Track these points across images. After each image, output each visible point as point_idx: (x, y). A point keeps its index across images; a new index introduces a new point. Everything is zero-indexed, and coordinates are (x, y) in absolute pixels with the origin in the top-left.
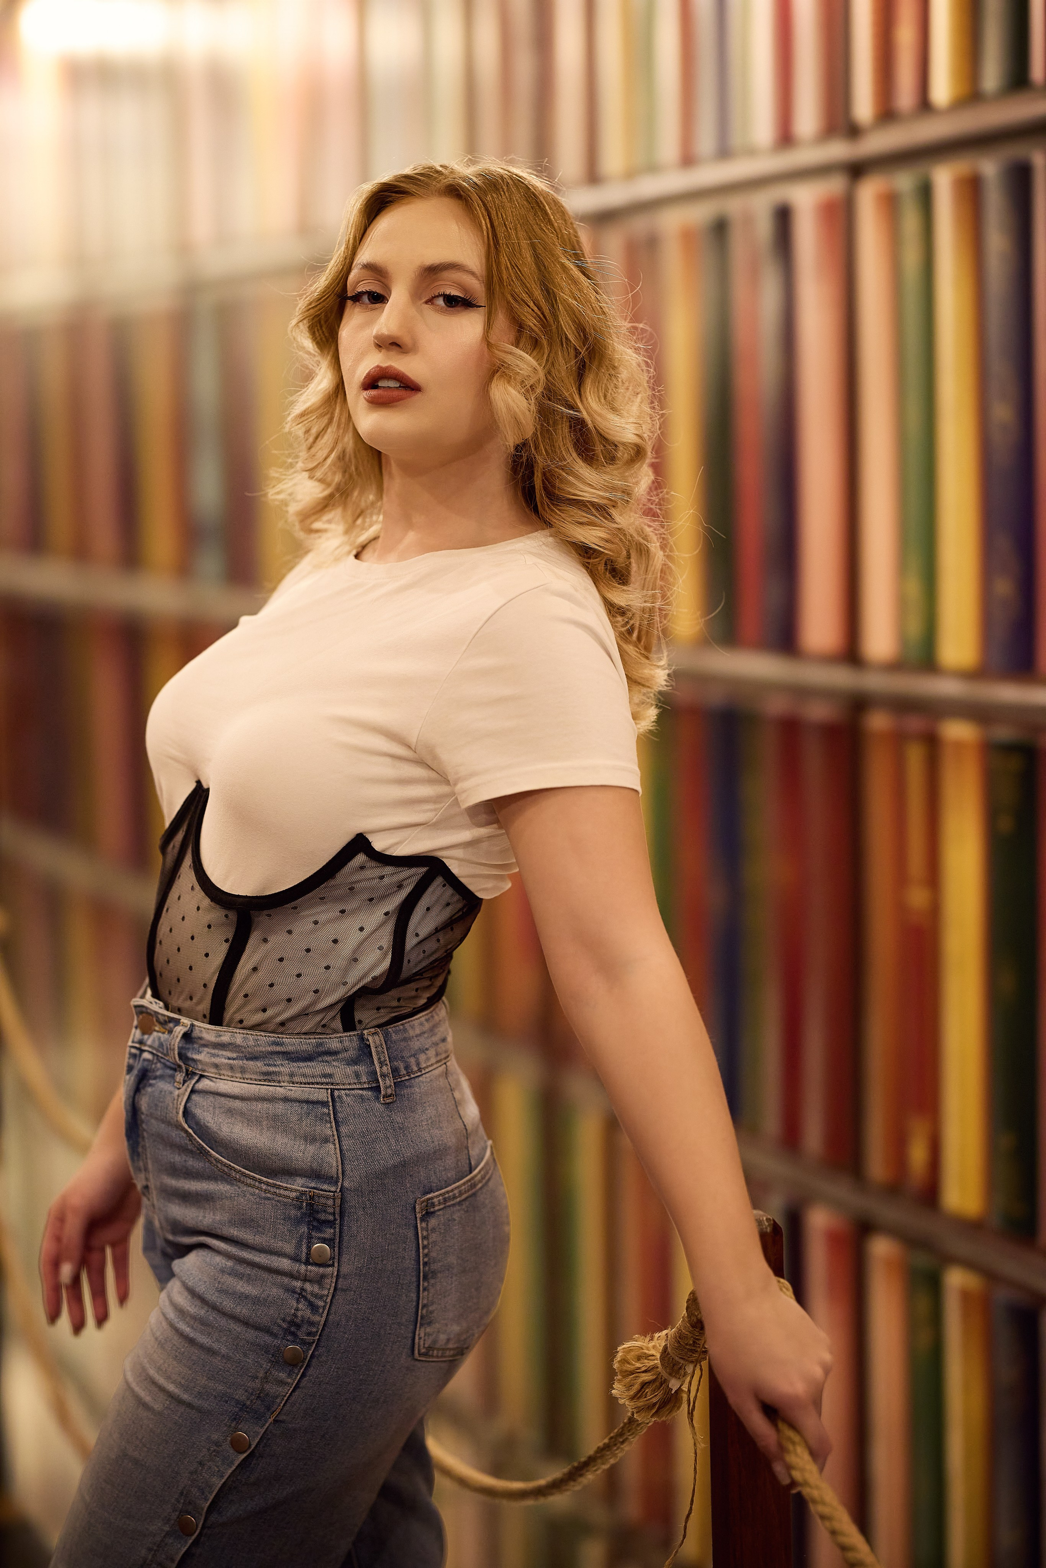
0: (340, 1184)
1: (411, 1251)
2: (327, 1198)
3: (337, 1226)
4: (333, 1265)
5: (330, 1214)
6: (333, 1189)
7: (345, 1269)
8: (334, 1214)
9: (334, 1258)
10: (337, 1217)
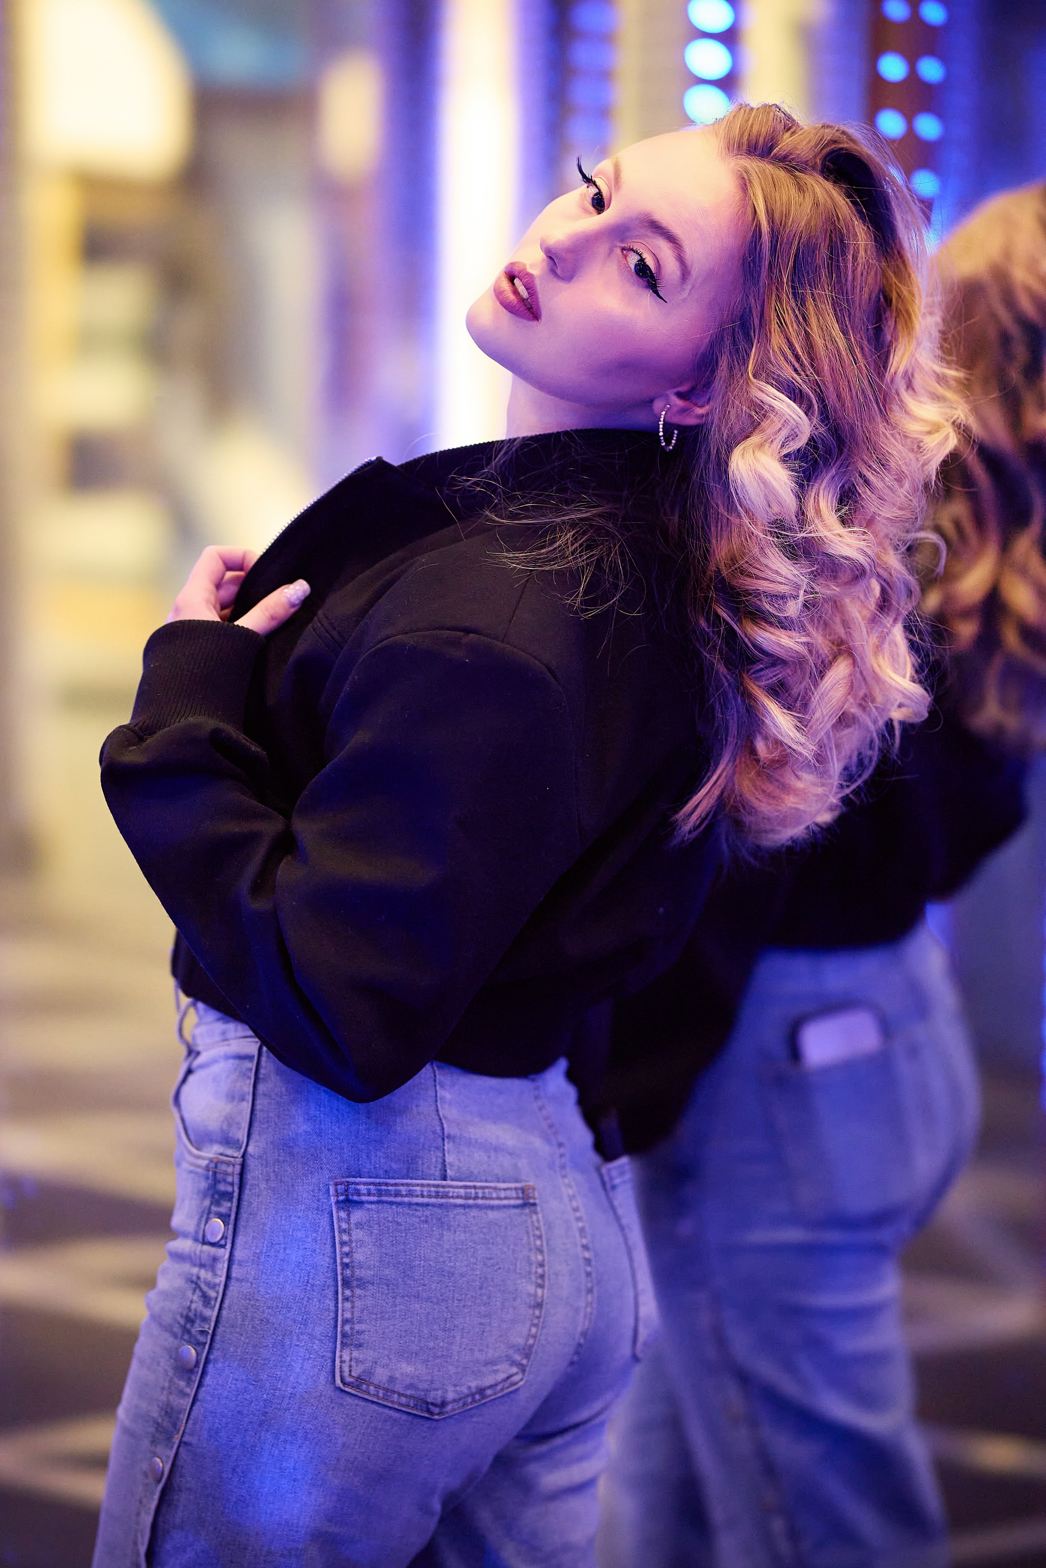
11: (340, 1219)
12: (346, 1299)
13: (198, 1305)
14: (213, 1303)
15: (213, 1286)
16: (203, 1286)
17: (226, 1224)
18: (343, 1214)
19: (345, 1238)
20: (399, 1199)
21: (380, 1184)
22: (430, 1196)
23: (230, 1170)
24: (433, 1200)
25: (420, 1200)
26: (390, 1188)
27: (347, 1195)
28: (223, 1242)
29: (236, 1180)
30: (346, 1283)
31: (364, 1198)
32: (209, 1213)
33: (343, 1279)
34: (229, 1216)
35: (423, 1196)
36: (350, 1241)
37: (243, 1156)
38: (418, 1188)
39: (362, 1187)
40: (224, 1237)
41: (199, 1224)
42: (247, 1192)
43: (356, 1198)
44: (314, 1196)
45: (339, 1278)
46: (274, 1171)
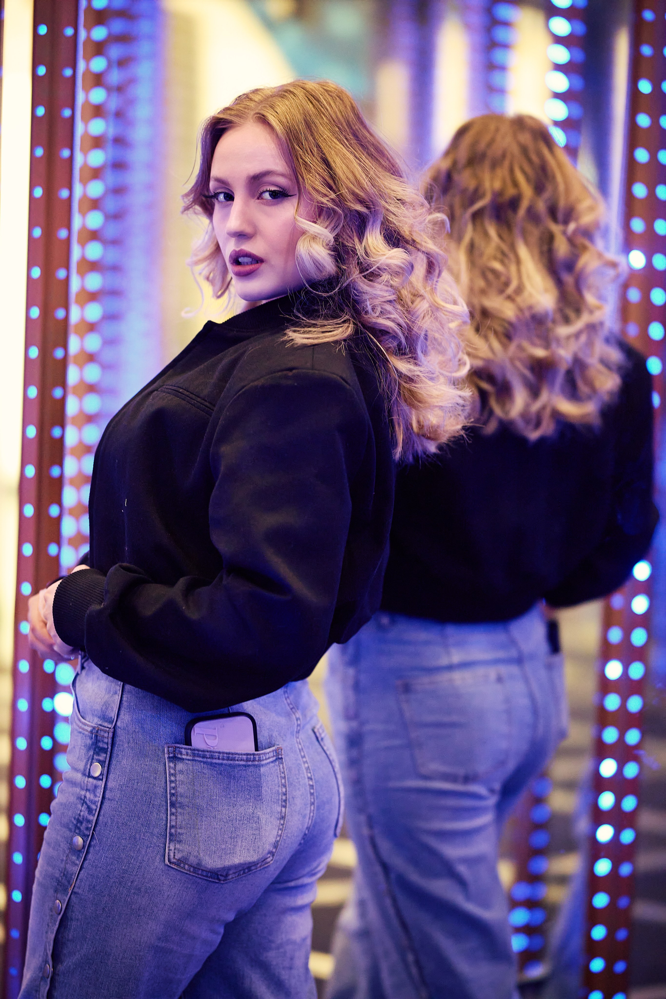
12: (172, 814)
13: (85, 813)
14: (94, 812)
15: (95, 803)
16: (88, 802)
17: (103, 767)
19: (173, 778)
22: (223, 759)
23: (106, 735)
26: (200, 753)
28: (101, 777)
29: (110, 741)
30: (173, 805)
35: (219, 759)
37: (114, 728)
39: (183, 750)
40: (102, 774)
42: (116, 748)
43: (179, 756)
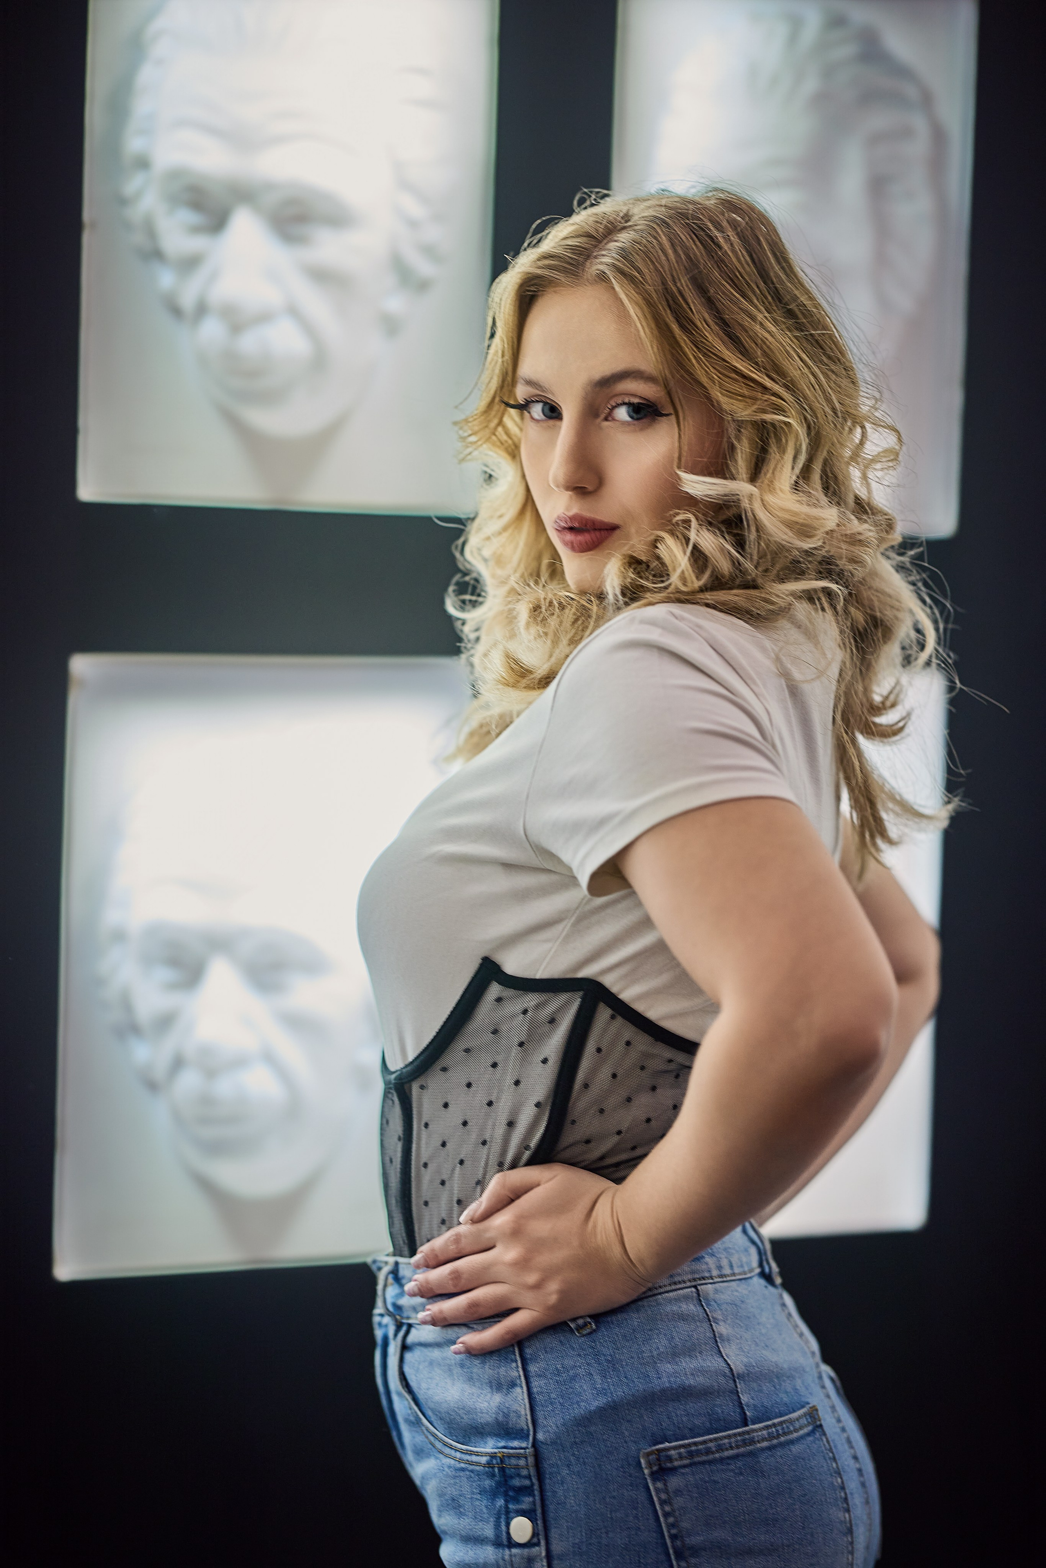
0: (531, 1438)
1: (648, 1519)
2: (518, 1457)
3: (537, 1493)
4: (538, 1544)
5: (525, 1477)
6: (524, 1445)
7: (557, 1547)
8: (529, 1477)
9: (538, 1535)
10: (535, 1480)
11: (657, 1490)
18: (659, 1485)
20: (711, 1457)
21: (689, 1445)
24: (742, 1450)
25: (731, 1453)
27: (660, 1465)
31: (676, 1463)
32: (507, 1512)
33: (675, 1552)
34: (534, 1511)
36: (673, 1510)
38: (726, 1441)
41: (497, 1526)
44: (624, 1472)
45: (671, 1551)
46: (573, 1455)
